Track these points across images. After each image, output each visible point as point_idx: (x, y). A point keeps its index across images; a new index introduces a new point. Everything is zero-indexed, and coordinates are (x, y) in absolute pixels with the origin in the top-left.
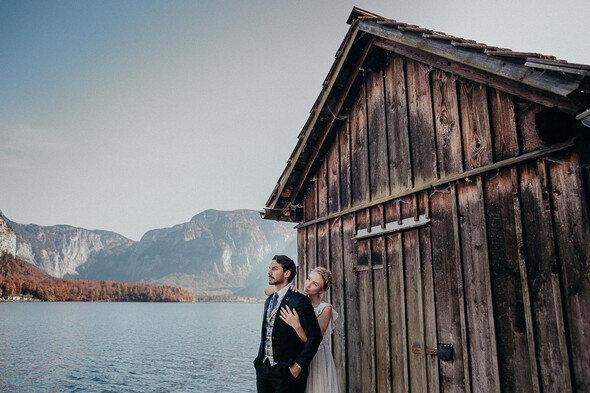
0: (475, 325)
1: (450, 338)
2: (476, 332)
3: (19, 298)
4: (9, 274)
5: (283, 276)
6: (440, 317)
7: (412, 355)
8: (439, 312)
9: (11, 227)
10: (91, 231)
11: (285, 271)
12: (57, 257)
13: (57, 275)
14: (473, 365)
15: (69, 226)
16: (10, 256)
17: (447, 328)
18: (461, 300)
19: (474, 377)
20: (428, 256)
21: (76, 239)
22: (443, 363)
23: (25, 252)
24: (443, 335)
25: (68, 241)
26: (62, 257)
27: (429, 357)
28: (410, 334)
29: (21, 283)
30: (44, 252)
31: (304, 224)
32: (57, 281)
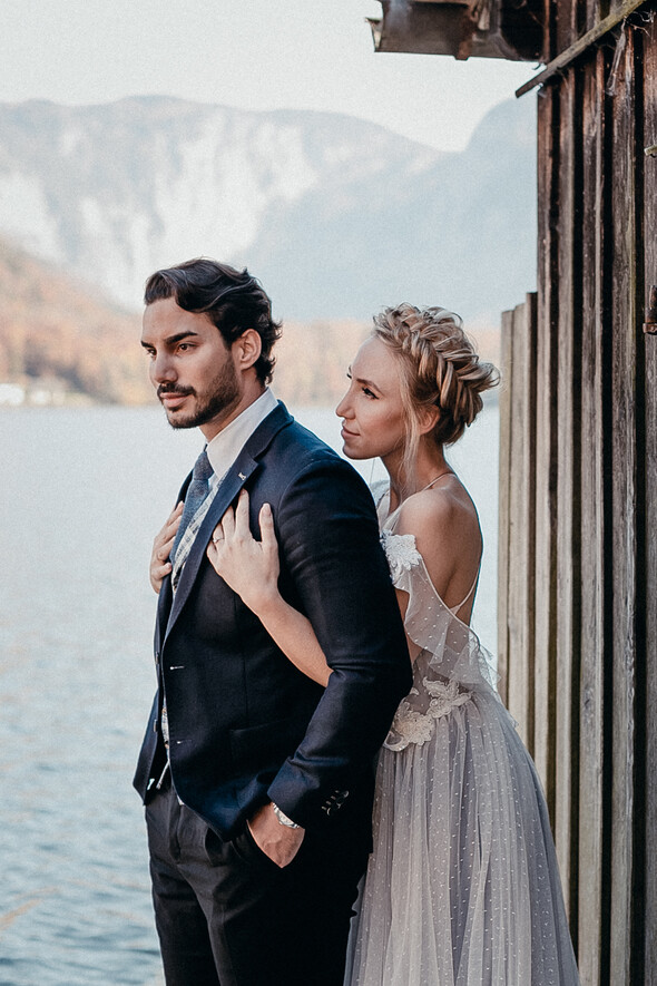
30: (90, 209)
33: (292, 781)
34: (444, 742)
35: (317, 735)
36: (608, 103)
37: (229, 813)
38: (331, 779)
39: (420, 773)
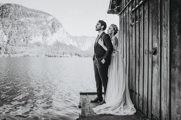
0: (164, 37)
1: (156, 45)
2: (164, 40)
3: (75, 56)
4: (72, 50)
5: (101, 27)
6: (153, 37)
7: (145, 54)
8: (153, 35)
9: (71, 37)
10: (92, 37)
11: (101, 26)
12: (83, 45)
13: (84, 50)
14: (162, 55)
15: (86, 36)
16: (72, 45)
17: (155, 41)
18: (159, 26)
19: (162, 60)
20: (151, 11)
21: (88, 40)
22: (153, 56)
23: (75, 44)
24: (154, 44)
25: (86, 40)
26: (84, 45)
27: (149, 54)
28: (145, 46)
29: (75, 52)
30: (80, 44)
31: (120, 13)
32: (84, 52)
33: (104, 57)
34: (116, 55)
35: (106, 54)
36: (126, 13)
37: (100, 59)
38: (107, 57)
39: (115, 58)
